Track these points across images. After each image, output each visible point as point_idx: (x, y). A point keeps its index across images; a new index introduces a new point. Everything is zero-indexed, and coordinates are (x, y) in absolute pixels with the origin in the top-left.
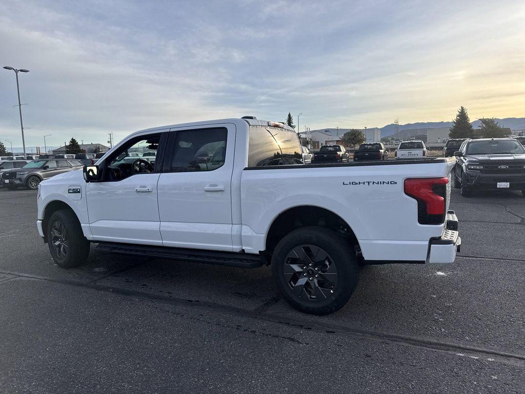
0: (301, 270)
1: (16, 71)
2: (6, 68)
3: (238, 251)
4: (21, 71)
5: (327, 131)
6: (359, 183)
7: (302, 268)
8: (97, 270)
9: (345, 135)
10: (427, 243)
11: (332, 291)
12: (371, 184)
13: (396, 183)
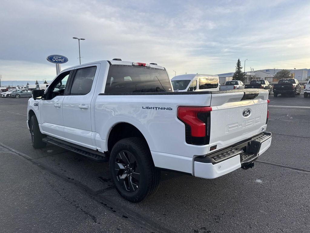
0: (124, 168)
1: (79, 40)
2: (74, 38)
3: (95, 149)
4: (81, 39)
5: (267, 70)
6: (151, 108)
7: (124, 167)
8: (49, 151)
9: (278, 73)
10: (191, 159)
11: (137, 186)
12: (157, 109)
13: (172, 109)
